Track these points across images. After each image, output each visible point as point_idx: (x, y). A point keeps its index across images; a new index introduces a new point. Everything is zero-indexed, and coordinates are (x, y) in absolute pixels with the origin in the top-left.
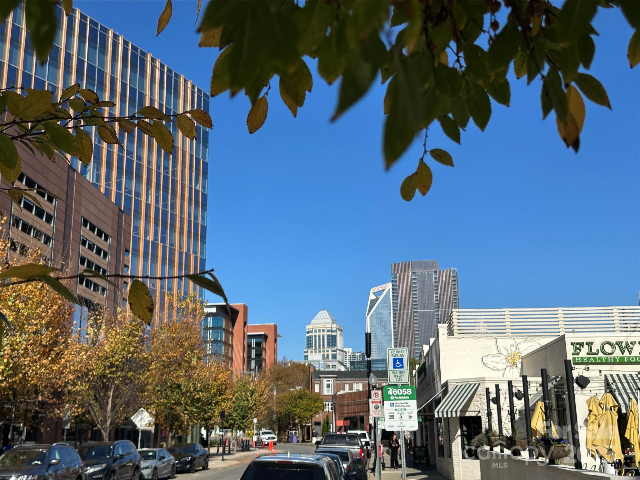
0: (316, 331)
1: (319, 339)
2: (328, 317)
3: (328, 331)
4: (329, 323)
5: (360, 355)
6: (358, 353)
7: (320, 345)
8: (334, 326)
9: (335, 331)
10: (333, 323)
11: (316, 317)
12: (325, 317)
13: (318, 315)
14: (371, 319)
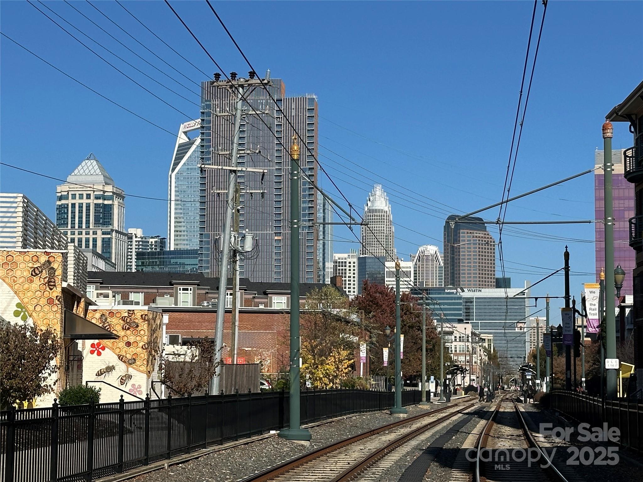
0: (74, 196)
1: (81, 212)
2: (98, 171)
3: (97, 198)
4: (98, 183)
5: (156, 242)
6: (152, 238)
7: (80, 222)
8: (109, 188)
9: (110, 198)
10: (106, 184)
11: (76, 171)
12: (92, 172)
13: (80, 167)
14: (177, 178)
